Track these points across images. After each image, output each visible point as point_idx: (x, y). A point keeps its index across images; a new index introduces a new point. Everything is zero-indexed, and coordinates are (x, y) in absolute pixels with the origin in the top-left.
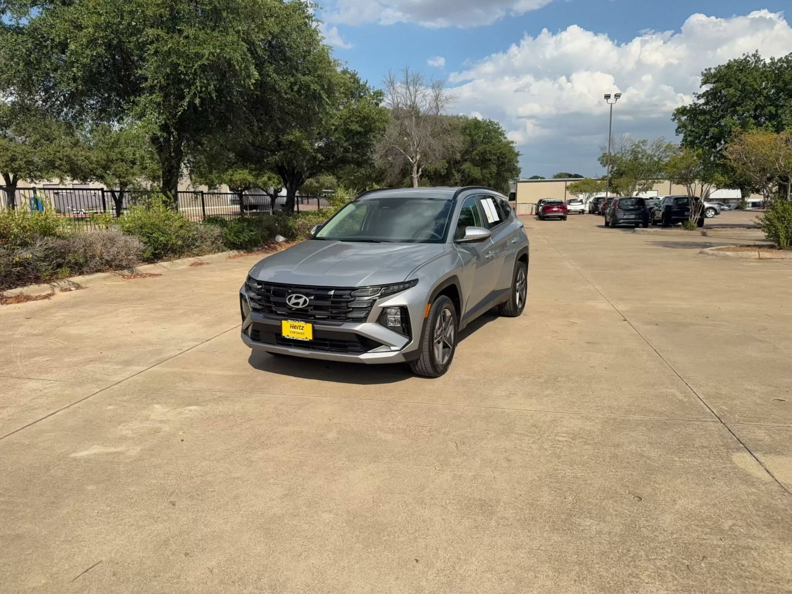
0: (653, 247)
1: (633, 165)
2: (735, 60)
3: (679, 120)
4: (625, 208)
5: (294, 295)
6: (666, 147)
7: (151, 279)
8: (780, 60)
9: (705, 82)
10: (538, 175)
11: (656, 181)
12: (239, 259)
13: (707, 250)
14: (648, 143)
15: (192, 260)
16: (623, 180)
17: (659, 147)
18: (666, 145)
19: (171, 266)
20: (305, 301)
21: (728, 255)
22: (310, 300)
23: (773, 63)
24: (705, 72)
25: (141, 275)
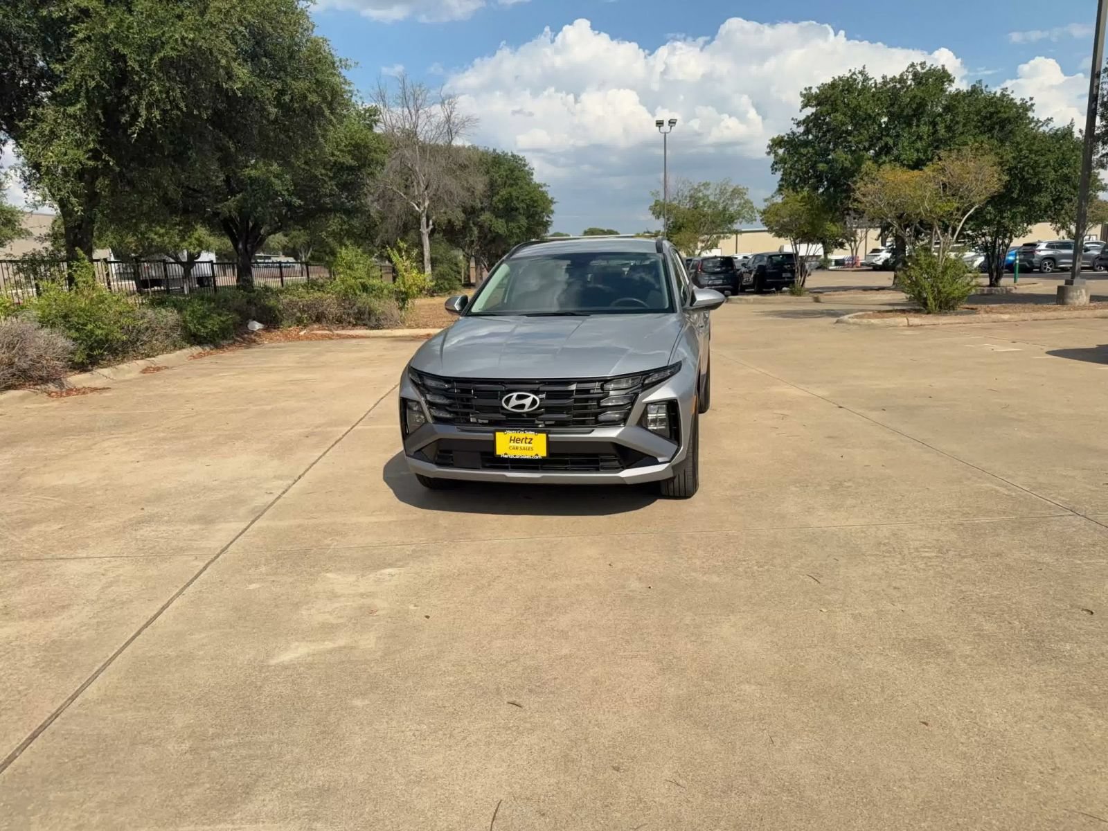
0: (770, 318)
1: (693, 215)
2: (839, 77)
3: (776, 154)
4: (710, 270)
5: (515, 395)
6: (733, 191)
7: (96, 395)
8: (893, 79)
9: (805, 106)
10: (561, 232)
11: (722, 235)
12: (207, 360)
13: (846, 318)
14: (711, 186)
15: (142, 363)
16: (683, 236)
17: (722, 193)
18: (731, 190)
19: (115, 374)
20: (534, 402)
21: (872, 324)
22: (541, 399)
23: (885, 83)
24: (804, 92)
25: (78, 391)
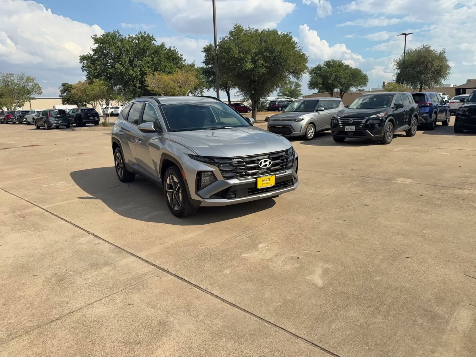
1: (7, 89)
4: (54, 116)
5: (263, 161)
6: (27, 79)
11: (25, 100)
14: (14, 75)
17: (21, 79)
20: (270, 162)
